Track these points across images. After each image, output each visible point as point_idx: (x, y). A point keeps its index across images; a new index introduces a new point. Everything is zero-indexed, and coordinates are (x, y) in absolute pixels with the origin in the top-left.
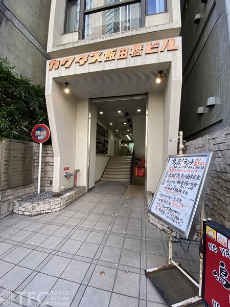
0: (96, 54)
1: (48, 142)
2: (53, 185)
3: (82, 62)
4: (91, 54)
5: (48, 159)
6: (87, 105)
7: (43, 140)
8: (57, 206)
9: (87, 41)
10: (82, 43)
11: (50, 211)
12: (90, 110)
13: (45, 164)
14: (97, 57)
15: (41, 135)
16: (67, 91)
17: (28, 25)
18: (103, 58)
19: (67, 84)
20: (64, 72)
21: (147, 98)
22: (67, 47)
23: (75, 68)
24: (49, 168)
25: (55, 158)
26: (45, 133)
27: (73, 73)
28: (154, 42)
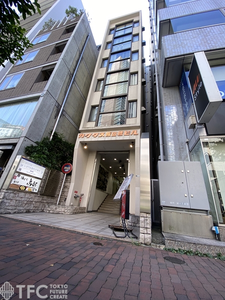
0: (102, 133)
1: (70, 174)
2: (66, 201)
3: (95, 136)
4: (100, 133)
5: (67, 184)
6: (95, 155)
7: (67, 172)
8: (68, 211)
9: (99, 127)
10: (96, 128)
11: (64, 213)
12: (97, 157)
13: (65, 187)
14: (102, 135)
15: (67, 169)
16: (85, 147)
17: (71, 116)
18: (105, 135)
19: (86, 144)
20: (86, 140)
21: (129, 153)
22: (89, 129)
23: (92, 138)
24: (66, 190)
25: (71, 183)
26: (70, 168)
27: (90, 140)
28: (128, 131)
